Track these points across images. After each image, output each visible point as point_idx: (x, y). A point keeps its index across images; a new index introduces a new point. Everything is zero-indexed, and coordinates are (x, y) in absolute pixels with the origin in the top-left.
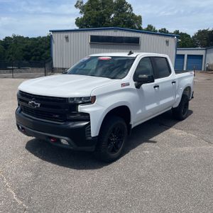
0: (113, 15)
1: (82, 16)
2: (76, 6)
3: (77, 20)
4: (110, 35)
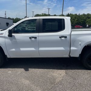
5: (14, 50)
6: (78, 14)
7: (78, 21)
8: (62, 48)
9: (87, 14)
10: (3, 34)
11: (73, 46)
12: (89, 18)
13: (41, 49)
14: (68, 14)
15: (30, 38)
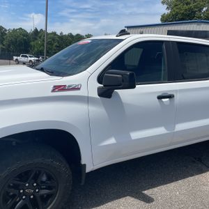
0: (204, 9)
1: (169, 11)
2: (163, 3)
3: (163, 16)
4: (191, 29)
5: (112, 141)
6: (58, 33)
10: (79, 89)
15: (160, 98)
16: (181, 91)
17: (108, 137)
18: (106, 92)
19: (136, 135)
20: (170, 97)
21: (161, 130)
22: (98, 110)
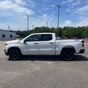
5: (26, 50)
6: (74, 27)
7: (74, 33)
8: (51, 49)
9: (83, 27)
11: (57, 48)
12: (84, 30)
13: (40, 49)
14: (65, 27)
15: (35, 44)
16: (39, 43)
17: (25, 49)
18: (25, 43)
19: (30, 50)
20: (37, 44)
21: (36, 50)
22: (23, 45)
